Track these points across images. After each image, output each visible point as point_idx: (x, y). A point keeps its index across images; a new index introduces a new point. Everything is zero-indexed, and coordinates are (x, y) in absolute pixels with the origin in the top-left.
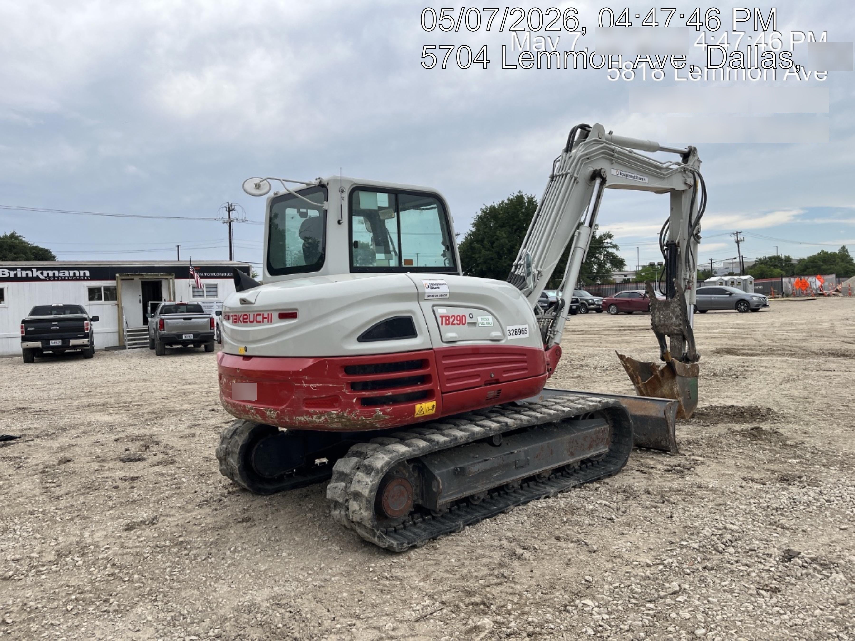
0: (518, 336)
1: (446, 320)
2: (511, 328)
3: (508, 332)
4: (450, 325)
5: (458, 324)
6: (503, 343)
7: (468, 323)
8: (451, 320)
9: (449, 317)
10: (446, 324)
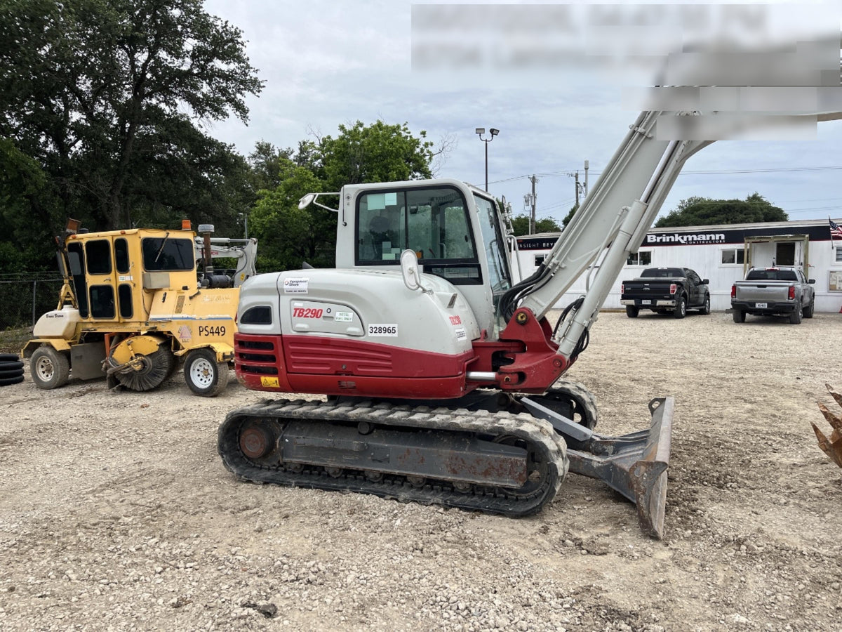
0: (382, 335)
1: (300, 312)
2: (374, 326)
3: (370, 330)
4: (302, 317)
5: (311, 317)
6: (361, 339)
7: (324, 317)
8: (305, 313)
9: (304, 310)
10: (299, 316)
